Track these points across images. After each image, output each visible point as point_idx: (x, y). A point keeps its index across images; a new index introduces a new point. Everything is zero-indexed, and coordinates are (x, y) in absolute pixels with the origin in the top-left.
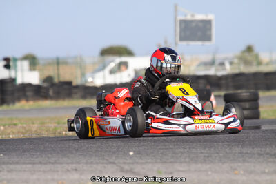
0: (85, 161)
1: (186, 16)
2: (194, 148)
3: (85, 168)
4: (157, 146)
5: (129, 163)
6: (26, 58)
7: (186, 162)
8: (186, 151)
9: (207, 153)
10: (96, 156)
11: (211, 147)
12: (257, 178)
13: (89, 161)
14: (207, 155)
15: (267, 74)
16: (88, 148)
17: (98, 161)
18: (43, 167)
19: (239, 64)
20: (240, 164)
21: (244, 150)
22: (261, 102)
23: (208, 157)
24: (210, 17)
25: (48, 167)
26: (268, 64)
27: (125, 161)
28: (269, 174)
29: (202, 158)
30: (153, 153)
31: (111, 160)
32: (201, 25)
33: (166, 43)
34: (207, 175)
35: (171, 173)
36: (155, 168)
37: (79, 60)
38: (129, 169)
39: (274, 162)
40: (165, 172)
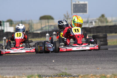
0: (34, 65)
1: (76, 2)
2: (80, 58)
3: (34, 68)
4: (64, 58)
5: (53, 65)
6: (8, 21)
7: (77, 64)
8: (77, 59)
10: (38, 62)
11: (87, 58)
12: (107, 71)
13: (36, 65)
14: (85, 61)
15: (110, 26)
16: (35, 59)
17: (39, 65)
18: (16, 68)
19: (99, 22)
20: (99, 65)
21: (101, 59)
22: (108, 39)
23: (86, 62)
24: (86, 2)
25: (18, 67)
26: (111, 22)
27: (51, 64)
28: (112, 69)
29: (83, 63)
30: (62, 61)
31: (45, 64)
32: (82, 6)
33: (67, 14)
34: (86, 70)
35: (71, 69)
36: (64, 67)
37: (30, 22)
38: (52, 68)
39: (114, 64)
40: (68, 69)
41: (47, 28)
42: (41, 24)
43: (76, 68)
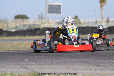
0: (7, 63)
1: (50, 3)
2: (52, 58)
3: (7, 66)
4: (37, 57)
5: (26, 64)
7: (49, 65)
8: (49, 59)
9: (58, 61)
10: (12, 61)
11: (59, 58)
13: (9, 63)
15: (83, 28)
16: (9, 58)
17: (13, 63)
20: (71, 66)
21: (73, 60)
23: (58, 62)
24: (61, 4)
26: (83, 24)
27: (24, 63)
28: (82, 70)
29: (56, 63)
30: (35, 60)
31: (18, 63)
32: (56, 7)
33: (42, 14)
34: (58, 70)
35: (43, 69)
36: (36, 67)
37: (5, 20)
38: (25, 67)
39: (85, 65)
40: (40, 69)
41: (22, 27)
42: (16, 23)
43: (48, 68)
